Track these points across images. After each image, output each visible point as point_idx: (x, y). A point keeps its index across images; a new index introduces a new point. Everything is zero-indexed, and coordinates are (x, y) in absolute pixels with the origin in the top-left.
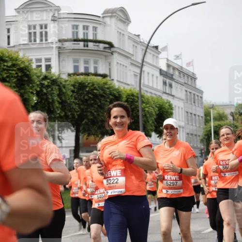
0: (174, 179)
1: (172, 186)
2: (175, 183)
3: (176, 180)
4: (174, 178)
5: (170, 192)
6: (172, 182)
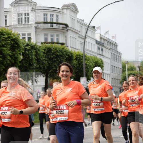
0: (98, 102)
2: (99, 104)
3: (99, 102)
5: (96, 110)
6: (97, 103)
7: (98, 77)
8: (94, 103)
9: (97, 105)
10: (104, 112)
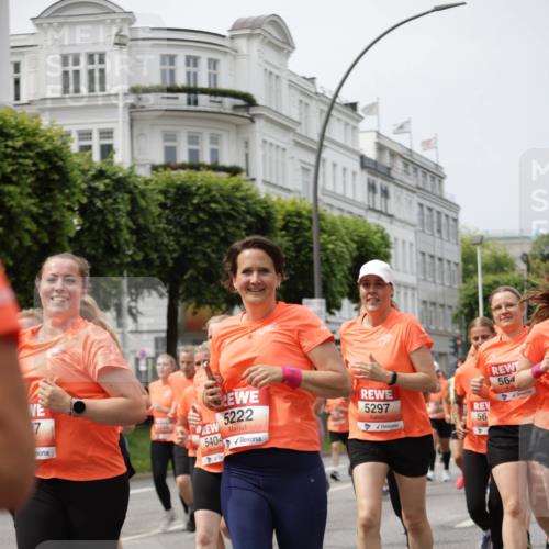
0: (382, 398)
1: (377, 414)
2: (384, 408)
3: (385, 400)
4: (380, 394)
5: (374, 426)
6: (376, 403)
7: (378, 300)
8: (364, 400)
9: (376, 410)
10: (403, 436)
